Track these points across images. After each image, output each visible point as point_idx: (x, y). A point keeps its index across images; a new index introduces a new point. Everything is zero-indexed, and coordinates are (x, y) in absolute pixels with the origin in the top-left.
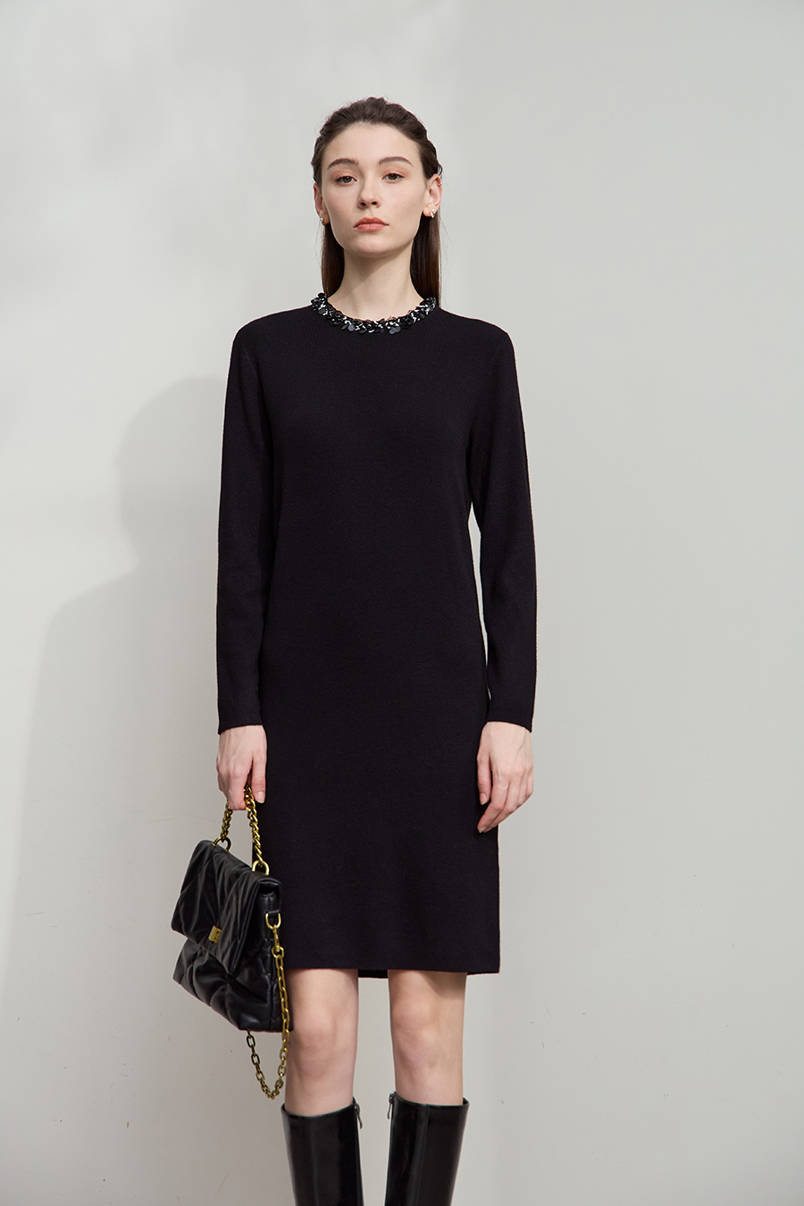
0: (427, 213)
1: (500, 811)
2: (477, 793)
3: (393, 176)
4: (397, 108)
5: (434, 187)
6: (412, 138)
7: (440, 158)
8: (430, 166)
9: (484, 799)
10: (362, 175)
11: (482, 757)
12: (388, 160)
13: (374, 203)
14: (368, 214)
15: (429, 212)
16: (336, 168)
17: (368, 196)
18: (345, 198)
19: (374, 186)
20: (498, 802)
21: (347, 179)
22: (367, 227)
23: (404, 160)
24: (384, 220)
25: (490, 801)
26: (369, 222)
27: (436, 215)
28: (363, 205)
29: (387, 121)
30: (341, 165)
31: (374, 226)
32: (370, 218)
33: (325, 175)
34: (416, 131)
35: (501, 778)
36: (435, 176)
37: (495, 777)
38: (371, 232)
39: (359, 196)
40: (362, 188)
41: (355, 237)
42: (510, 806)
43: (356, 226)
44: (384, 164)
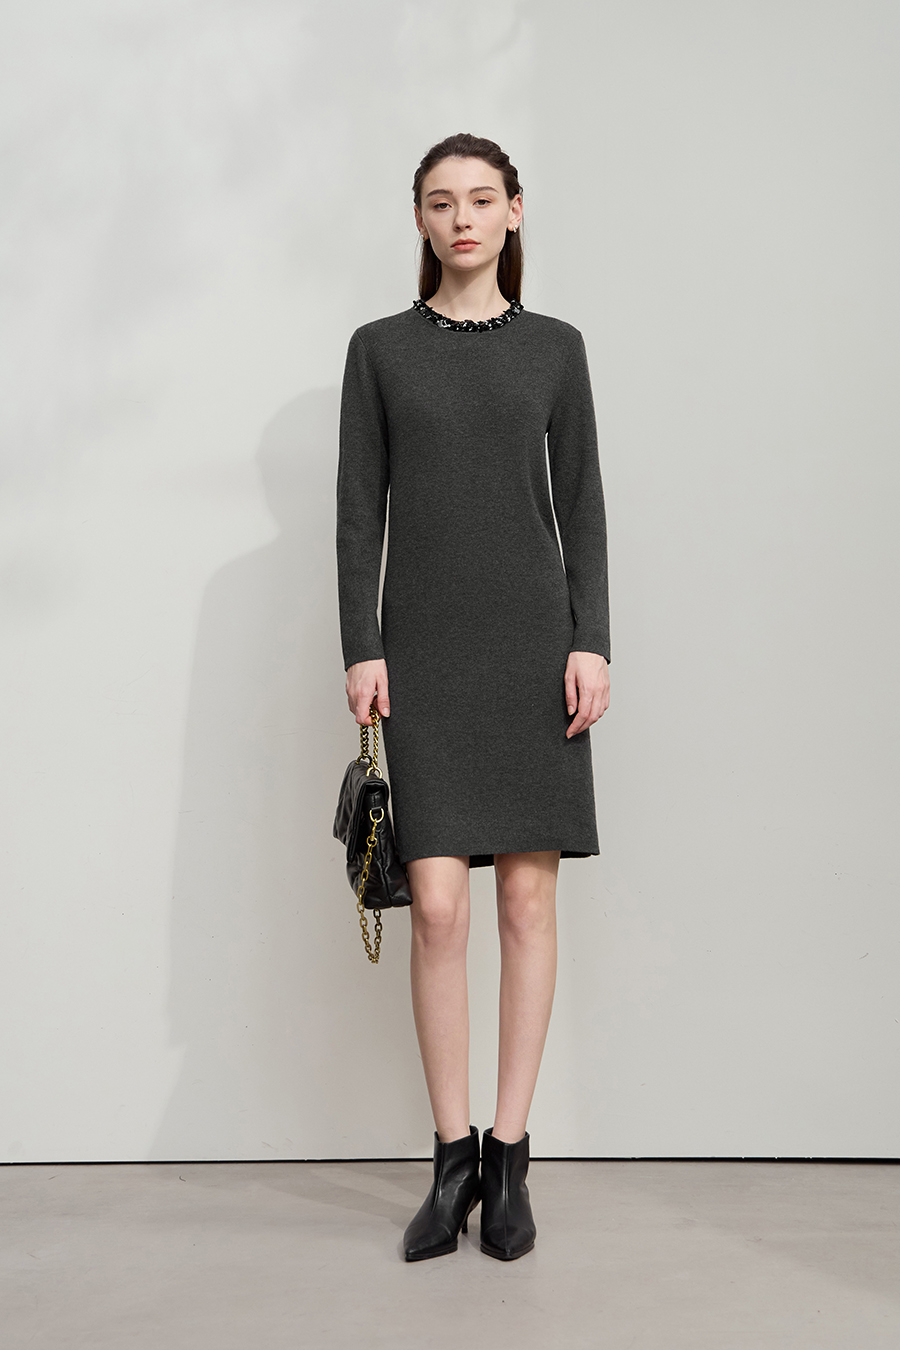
0: (510, 229)
1: (586, 720)
2: (565, 706)
3: (482, 202)
4: (485, 142)
5: (515, 204)
6: (497, 168)
7: (521, 180)
8: (513, 188)
9: (572, 711)
10: (456, 202)
11: (569, 677)
12: (477, 190)
13: (468, 227)
14: (462, 237)
15: (513, 227)
16: (434, 197)
17: (462, 221)
18: (442, 222)
19: (467, 212)
20: (583, 712)
21: (444, 205)
22: (462, 247)
23: (491, 188)
24: (476, 240)
25: (577, 712)
26: (464, 243)
27: (518, 230)
28: (458, 229)
29: (476, 154)
30: (438, 195)
31: (468, 246)
32: (465, 239)
33: (425, 202)
34: (499, 160)
35: (586, 692)
36: (517, 196)
37: (581, 691)
38: (466, 251)
39: (455, 221)
40: (457, 214)
41: (452, 255)
42: (594, 716)
43: (453, 246)
44: (474, 193)
